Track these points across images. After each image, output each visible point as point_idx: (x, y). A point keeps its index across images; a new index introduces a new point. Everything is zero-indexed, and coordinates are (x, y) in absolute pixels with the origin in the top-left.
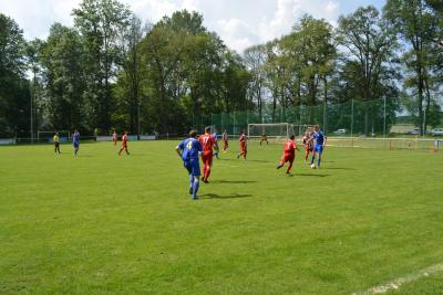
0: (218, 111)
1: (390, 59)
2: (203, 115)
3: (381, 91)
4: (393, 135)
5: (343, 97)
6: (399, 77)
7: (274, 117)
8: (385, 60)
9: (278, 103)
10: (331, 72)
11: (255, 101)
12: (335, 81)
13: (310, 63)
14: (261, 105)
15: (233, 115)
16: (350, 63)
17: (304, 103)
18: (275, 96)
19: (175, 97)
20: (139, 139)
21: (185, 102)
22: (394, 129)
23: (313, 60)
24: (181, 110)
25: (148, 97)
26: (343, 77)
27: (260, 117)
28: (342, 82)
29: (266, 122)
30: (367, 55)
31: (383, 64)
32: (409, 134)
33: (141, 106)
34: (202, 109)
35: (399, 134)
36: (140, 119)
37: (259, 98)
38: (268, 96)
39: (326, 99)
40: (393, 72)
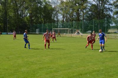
0: (41, 23)
1: (108, 4)
2: (34, 24)
3: (104, 16)
4: (109, 33)
5: (90, 18)
6: (112, 11)
7: (63, 26)
8: (106, 4)
9: (64, 20)
10: (85, 8)
11: (56, 19)
12: (87, 12)
13: (77, 4)
14: (58, 21)
15: (47, 25)
16: (93, 5)
17: (75, 21)
18: (64, 17)
19: (23, 17)
20: (7, 34)
21: (27, 19)
22: (109, 31)
23: (78, 3)
24: (25, 22)
25: (11, 17)
26: (90, 10)
27: (58, 26)
28: (90, 13)
29: (60, 28)
30: (99, 2)
31: (106, 6)
32: (115, 33)
33: (8, 20)
34: (34, 22)
35: (112, 33)
36: (8, 26)
37: (57, 18)
38: (60, 17)
39: (84, 19)
40: (109, 9)
